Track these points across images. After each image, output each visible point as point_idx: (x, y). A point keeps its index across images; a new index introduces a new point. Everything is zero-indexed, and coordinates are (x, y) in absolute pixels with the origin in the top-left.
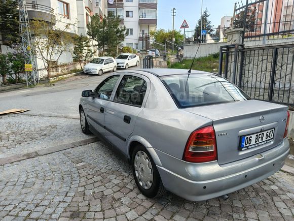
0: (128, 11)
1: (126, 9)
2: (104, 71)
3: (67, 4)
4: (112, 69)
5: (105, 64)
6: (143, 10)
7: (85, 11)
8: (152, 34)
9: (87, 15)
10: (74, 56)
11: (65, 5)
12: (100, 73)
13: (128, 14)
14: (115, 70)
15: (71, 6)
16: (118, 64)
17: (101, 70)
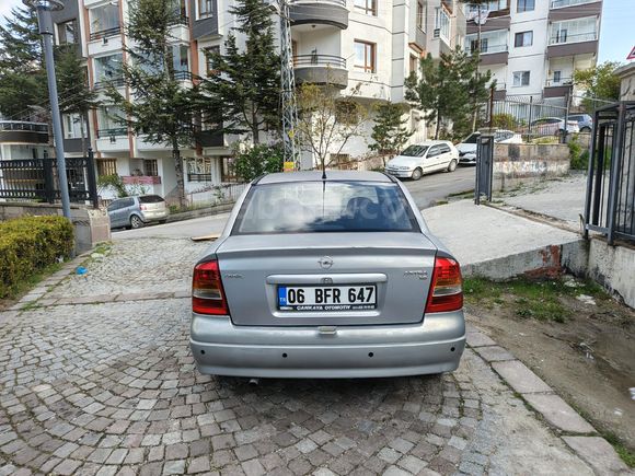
0: (522, 33)
1: (515, 29)
2: (425, 170)
3: (373, 45)
4: (446, 165)
5: (427, 157)
6: (560, 24)
7: (408, 51)
8: (582, 77)
9: (413, 58)
10: (373, 142)
11: (369, 47)
12: (417, 174)
13: (519, 39)
14: (453, 167)
15: (379, 49)
16: (461, 154)
17: (420, 169)
